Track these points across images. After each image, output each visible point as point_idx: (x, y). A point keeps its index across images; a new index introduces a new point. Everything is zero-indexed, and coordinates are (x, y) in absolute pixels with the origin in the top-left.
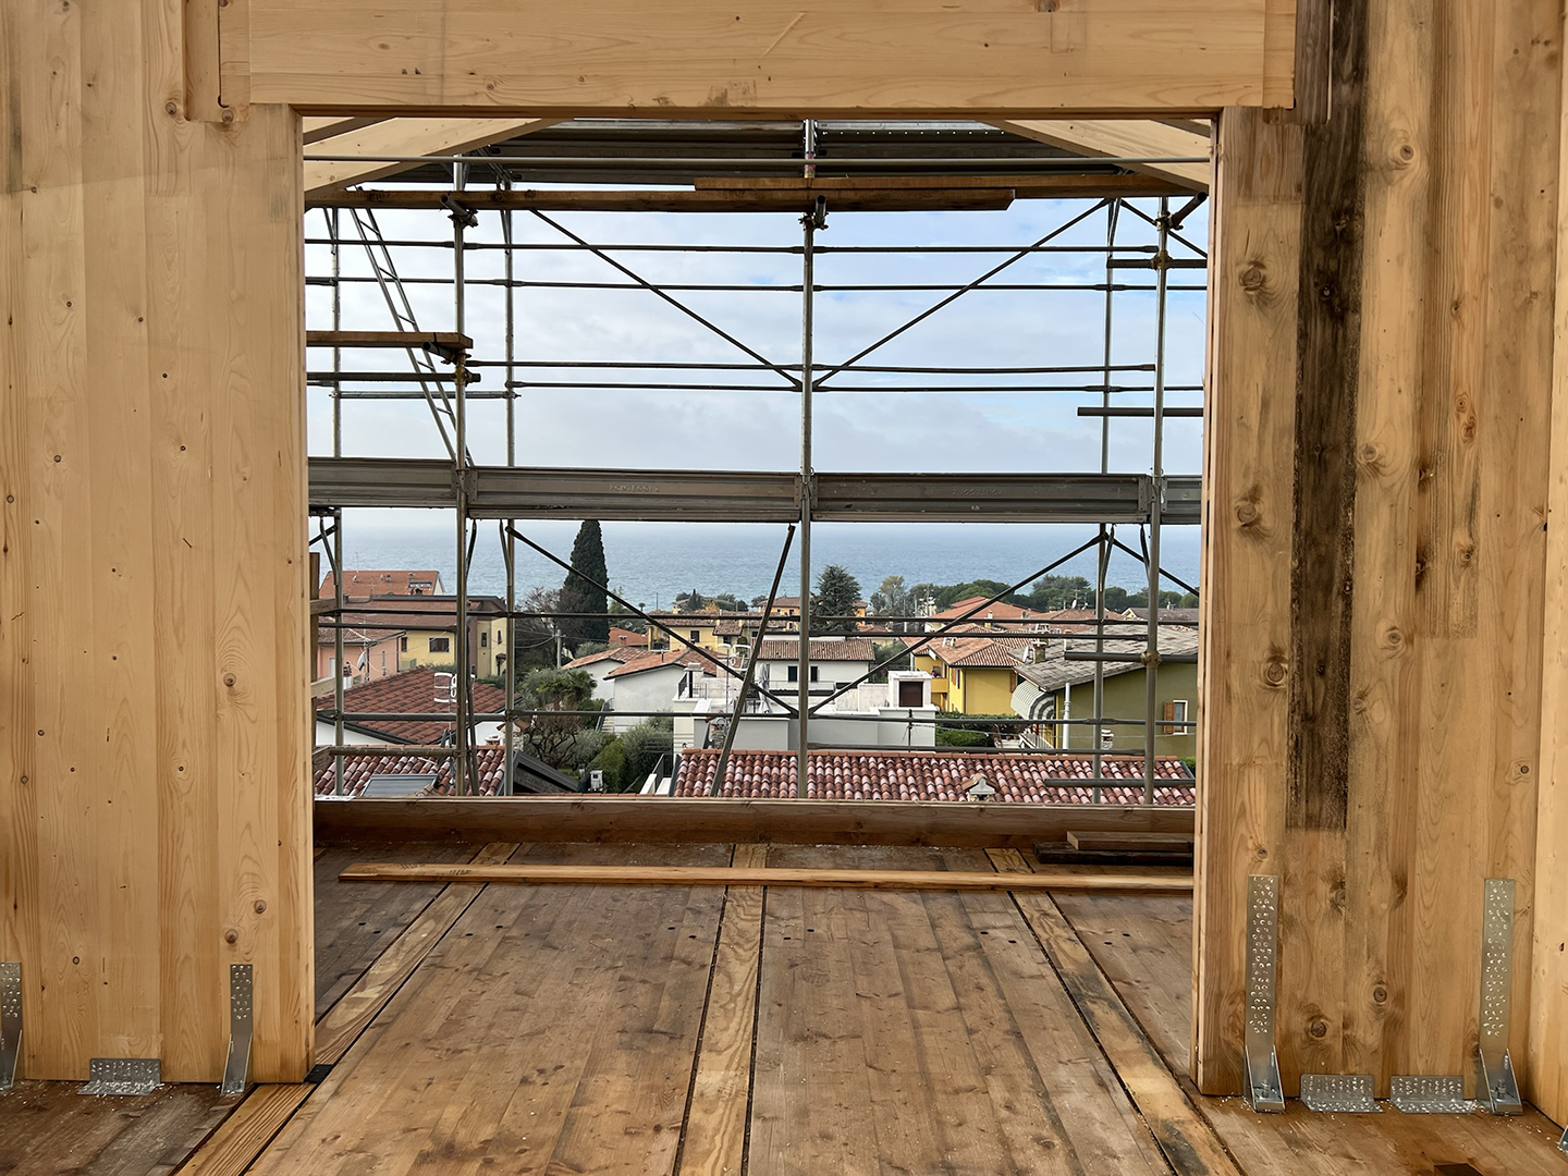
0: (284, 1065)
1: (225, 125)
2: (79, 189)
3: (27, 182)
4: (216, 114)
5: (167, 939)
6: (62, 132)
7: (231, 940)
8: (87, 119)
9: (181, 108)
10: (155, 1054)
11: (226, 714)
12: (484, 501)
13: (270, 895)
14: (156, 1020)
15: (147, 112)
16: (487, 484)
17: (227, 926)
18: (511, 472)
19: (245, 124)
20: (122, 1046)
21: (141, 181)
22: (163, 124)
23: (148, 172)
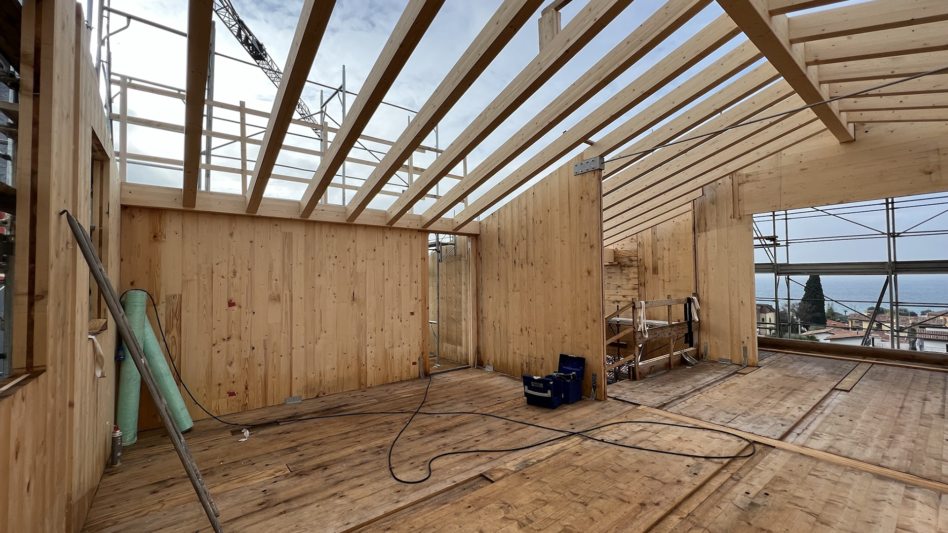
0: (753, 364)
1: (740, 218)
2: (716, 230)
3: (708, 230)
4: (738, 217)
5: (732, 341)
6: (713, 223)
7: (743, 342)
8: (717, 220)
9: (732, 217)
10: (730, 359)
11: (741, 307)
12: (782, 272)
13: (750, 336)
14: (730, 354)
15: (727, 219)
16: (782, 268)
17: (742, 340)
18: (787, 265)
19: (744, 218)
20: (724, 357)
21: (726, 228)
22: (730, 220)
23: (727, 227)
